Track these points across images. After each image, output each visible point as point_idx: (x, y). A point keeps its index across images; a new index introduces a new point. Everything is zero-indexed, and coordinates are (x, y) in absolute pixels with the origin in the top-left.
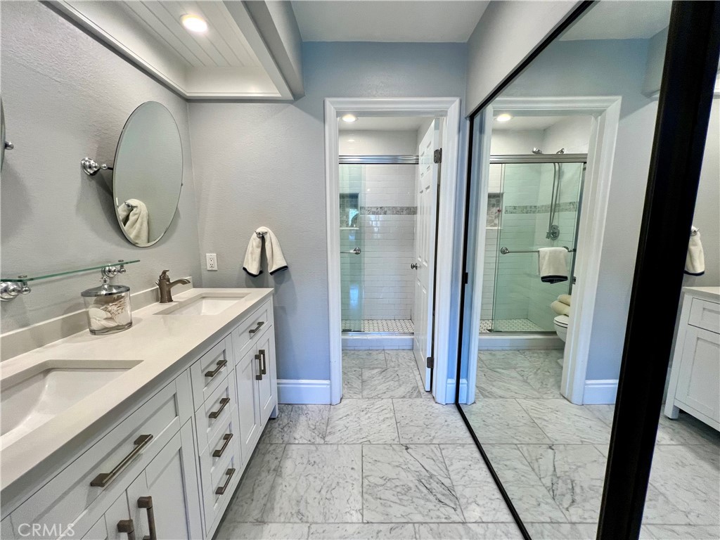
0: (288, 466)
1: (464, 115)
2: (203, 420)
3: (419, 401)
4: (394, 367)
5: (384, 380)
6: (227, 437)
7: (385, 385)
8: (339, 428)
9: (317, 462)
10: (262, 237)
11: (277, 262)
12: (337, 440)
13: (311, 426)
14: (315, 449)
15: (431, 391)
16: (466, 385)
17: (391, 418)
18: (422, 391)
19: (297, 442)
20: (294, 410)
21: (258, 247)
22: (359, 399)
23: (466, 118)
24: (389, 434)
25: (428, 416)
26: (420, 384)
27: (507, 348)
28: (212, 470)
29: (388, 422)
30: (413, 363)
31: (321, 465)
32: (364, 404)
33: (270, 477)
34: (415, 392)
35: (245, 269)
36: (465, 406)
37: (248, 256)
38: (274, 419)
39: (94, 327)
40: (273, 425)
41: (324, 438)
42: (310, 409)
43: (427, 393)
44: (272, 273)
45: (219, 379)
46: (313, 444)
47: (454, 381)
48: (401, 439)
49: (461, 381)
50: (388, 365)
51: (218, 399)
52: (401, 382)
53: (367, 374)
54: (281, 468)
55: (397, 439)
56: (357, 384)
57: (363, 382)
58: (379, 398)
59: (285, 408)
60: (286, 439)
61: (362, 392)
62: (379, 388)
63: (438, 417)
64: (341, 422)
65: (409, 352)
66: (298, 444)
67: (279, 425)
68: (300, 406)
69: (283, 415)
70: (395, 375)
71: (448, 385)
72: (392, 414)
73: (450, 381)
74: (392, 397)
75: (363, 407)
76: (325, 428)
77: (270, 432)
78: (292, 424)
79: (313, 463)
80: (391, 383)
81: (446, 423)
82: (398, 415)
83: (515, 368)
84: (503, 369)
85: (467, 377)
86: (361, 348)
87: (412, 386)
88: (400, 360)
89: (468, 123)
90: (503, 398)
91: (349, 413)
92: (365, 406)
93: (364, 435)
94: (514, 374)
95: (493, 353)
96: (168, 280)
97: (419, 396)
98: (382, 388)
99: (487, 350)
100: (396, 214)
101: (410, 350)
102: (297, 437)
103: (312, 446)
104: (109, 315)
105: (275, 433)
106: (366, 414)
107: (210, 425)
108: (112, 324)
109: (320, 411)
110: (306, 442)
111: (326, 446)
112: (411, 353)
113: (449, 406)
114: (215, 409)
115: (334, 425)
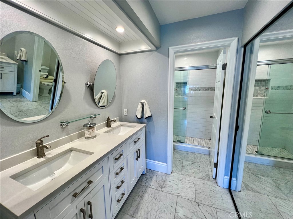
0: (146, 197)
1: (240, 45)
2: (113, 175)
3: (208, 182)
4: (199, 162)
5: (192, 167)
6: (123, 182)
7: (193, 170)
8: (168, 186)
9: (157, 198)
10: (143, 104)
11: (147, 114)
12: (167, 191)
13: (157, 182)
14: (157, 192)
15: (216, 179)
16: (236, 182)
17: (193, 187)
18: (211, 178)
19: (151, 187)
20: (152, 173)
21: (141, 108)
22: (179, 174)
23: (242, 47)
24: (191, 195)
25: (212, 192)
26: (210, 173)
27: (267, 164)
28: (116, 193)
29: (191, 189)
30: (208, 162)
31: (159, 200)
32: (182, 177)
33: (139, 199)
34: (207, 177)
35: (136, 116)
36: (234, 191)
37: (138, 111)
38: (144, 175)
39: (86, 137)
40: (143, 177)
41: (162, 188)
42: (158, 174)
43: (213, 179)
44: (146, 118)
45: (120, 161)
46: (157, 190)
47: (228, 178)
48: (196, 199)
49: (233, 178)
50: (196, 161)
51: (120, 168)
52: (201, 171)
53: (185, 163)
54: (143, 196)
55: (194, 199)
56: (180, 167)
57: (183, 166)
58: (189, 176)
59: (149, 171)
60: (147, 184)
61: (181, 171)
62: (189, 171)
63: (217, 193)
64: (170, 183)
65: (207, 156)
66: (151, 188)
67: (145, 178)
68: (154, 171)
69: (147, 174)
70: (198, 166)
71: (225, 179)
72: (194, 186)
73: (226, 177)
74: (195, 177)
75: (181, 179)
76: (163, 184)
77: (142, 180)
78: (150, 179)
79: (156, 198)
80: (196, 170)
81: (222, 198)
82: (197, 187)
83: (271, 177)
84: (262, 176)
85: (236, 177)
86: (184, 150)
87: (206, 174)
88: (202, 159)
89: (243, 49)
90: (260, 193)
91: (174, 180)
92: (182, 178)
93: (179, 192)
94: (269, 180)
95: (257, 165)
96: (110, 120)
97: (209, 180)
98: (191, 171)
99: (253, 163)
100: (205, 91)
101: (208, 155)
102: (151, 185)
103: (156, 190)
104: (90, 133)
105: (143, 181)
106: (182, 182)
107: (116, 177)
108: (90, 136)
109: (162, 175)
110: (154, 188)
111: (162, 192)
112: (208, 157)
113: (225, 189)
114: (118, 172)
115: (167, 183)
